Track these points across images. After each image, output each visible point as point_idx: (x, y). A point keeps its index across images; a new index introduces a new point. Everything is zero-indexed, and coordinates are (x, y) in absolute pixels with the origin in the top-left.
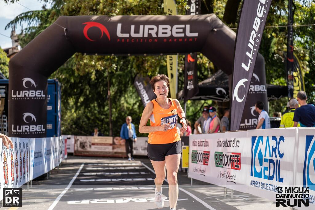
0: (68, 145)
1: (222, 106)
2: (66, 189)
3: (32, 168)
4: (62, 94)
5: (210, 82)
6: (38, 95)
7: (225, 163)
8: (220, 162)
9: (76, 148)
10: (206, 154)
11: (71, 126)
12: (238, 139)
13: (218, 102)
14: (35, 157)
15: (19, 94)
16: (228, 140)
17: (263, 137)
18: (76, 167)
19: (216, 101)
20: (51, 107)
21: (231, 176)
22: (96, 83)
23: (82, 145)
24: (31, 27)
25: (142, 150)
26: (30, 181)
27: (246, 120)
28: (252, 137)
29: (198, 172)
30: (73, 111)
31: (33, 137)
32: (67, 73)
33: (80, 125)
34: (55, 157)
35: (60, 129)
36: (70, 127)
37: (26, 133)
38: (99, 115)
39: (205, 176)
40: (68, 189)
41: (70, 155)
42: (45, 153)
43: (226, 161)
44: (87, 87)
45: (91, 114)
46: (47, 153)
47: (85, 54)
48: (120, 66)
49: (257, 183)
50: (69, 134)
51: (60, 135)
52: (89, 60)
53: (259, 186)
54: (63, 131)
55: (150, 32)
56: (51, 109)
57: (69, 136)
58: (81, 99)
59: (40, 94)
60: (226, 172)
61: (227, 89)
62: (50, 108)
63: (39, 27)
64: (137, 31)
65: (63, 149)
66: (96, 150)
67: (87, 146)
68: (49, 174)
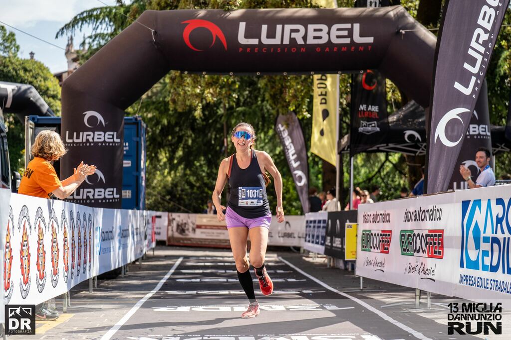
0: (157, 228)
1: (415, 163)
2: (152, 291)
3: (97, 257)
4: (148, 143)
5: (394, 121)
6: (108, 138)
7: (418, 249)
8: (409, 247)
9: (170, 233)
10: (386, 235)
11: (163, 198)
12: (438, 207)
13: (408, 156)
14: (103, 239)
15: (78, 137)
16: (422, 210)
17: (480, 200)
18: (170, 262)
19: (405, 154)
20: (130, 162)
21: (427, 270)
22: (203, 125)
23: (180, 228)
24: (98, 34)
25: (279, 237)
26: (94, 277)
27: (455, 184)
28: (463, 202)
29: (372, 265)
30: (166, 171)
31: (100, 207)
32: (157, 109)
33: (178, 196)
34: (136, 243)
35: (144, 201)
36: (161, 198)
37: (88, 201)
38: (208, 179)
39: (383, 271)
40: (155, 291)
41: (161, 244)
42: (120, 233)
43: (419, 245)
44: (189, 132)
45: (195, 178)
46: (122, 234)
47: (186, 73)
48: (244, 97)
49: (470, 278)
50: (158, 210)
51: (144, 209)
52: (192, 86)
53: (475, 283)
54: (150, 205)
55: (294, 35)
56: (130, 165)
57: (158, 213)
58: (180, 153)
59: (111, 137)
60: (418, 264)
61: (422, 133)
62: (128, 164)
63: (112, 35)
64: (271, 34)
65: (149, 232)
66: (204, 236)
67: (188, 229)
68: (125, 268)
